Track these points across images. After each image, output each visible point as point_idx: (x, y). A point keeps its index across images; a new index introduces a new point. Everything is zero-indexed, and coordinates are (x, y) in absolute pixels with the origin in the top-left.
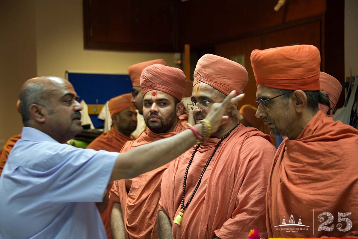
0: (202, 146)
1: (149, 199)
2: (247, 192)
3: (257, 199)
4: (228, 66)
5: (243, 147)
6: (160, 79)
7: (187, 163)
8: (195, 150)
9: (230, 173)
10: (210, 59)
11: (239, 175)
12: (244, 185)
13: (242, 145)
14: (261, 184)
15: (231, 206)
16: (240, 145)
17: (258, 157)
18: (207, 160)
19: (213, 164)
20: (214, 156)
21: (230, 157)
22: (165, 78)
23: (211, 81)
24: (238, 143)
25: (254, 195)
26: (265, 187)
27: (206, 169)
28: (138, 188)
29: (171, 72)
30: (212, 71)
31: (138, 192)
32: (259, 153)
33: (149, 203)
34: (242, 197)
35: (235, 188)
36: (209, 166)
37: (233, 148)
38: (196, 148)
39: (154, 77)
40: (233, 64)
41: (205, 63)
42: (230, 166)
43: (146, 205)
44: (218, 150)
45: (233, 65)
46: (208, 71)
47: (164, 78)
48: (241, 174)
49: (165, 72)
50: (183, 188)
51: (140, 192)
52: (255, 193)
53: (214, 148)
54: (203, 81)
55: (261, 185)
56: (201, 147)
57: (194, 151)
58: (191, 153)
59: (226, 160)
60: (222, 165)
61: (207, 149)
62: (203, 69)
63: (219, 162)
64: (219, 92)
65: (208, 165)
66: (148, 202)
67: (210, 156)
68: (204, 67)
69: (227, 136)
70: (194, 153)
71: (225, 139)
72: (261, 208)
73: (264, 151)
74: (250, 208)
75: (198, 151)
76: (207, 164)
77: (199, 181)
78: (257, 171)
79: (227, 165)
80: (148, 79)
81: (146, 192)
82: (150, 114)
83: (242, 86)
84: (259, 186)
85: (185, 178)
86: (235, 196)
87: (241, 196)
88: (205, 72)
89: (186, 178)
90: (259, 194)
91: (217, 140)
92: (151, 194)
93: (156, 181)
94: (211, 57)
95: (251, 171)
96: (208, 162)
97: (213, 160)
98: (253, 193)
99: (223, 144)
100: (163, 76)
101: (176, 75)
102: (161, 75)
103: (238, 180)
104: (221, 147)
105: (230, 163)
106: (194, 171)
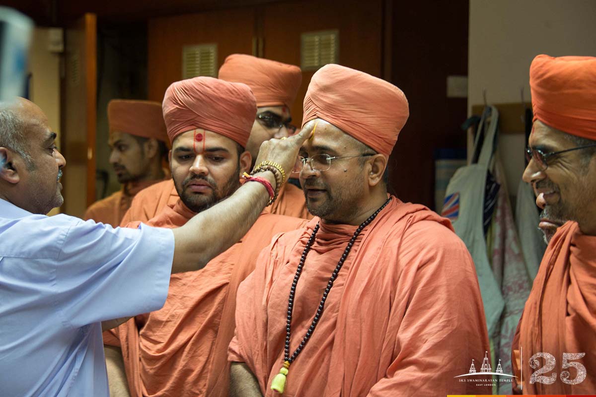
0: (319, 240)
1: (193, 344)
2: (416, 328)
3: (436, 341)
4: (370, 88)
5: (404, 242)
6: (213, 107)
7: (292, 272)
8: (306, 247)
9: (381, 291)
10: (336, 75)
11: (399, 295)
12: (410, 315)
13: (402, 238)
14: (441, 313)
15: (384, 355)
16: (399, 237)
17: (434, 261)
18: (334, 268)
19: (348, 274)
20: (347, 258)
21: (381, 262)
22: (222, 106)
23: (337, 117)
24: (394, 233)
25: (429, 334)
26: (450, 318)
27: (332, 285)
28: (167, 322)
29: (232, 93)
30: (338, 98)
31: (166, 329)
32: (436, 254)
33: (192, 352)
34: (408, 337)
35: (392, 320)
36: (338, 278)
37: (385, 242)
38: (308, 244)
39: (200, 103)
40: (380, 84)
41: (326, 82)
42: (381, 278)
43: (186, 356)
44: (354, 248)
45: (379, 86)
46: (330, 98)
47: (220, 105)
48: (403, 293)
49: (222, 93)
50: (287, 322)
51: (173, 330)
52: (433, 328)
53: (345, 245)
54: (320, 116)
55: (443, 314)
56: (318, 243)
57: (305, 250)
58: (300, 253)
59: (373, 267)
60: (366, 276)
61: (331, 247)
62: (322, 94)
63: (359, 272)
64: (351, 138)
65: (335, 277)
66: (191, 349)
67: (338, 259)
68: (326, 89)
69: (370, 222)
70: (306, 254)
71: (367, 226)
72: (442, 358)
73: (444, 249)
74: (423, 359)
75: (312, 249)
76: (333, 275)
77: (320, 308)
78: (433, 288)
79: (375, 275)
80: (187, 108)
81: (185, 329)
82: (189, 177)
83: (396, 127)
84: (438, 316)
85: (290, 301)
86: (392, 336)
87: (405, 336)
88: (325, 100)
89: (292, 302)
90: (439, 331)
91: (350, 229)
92: (196, 334)
93: (207, 307)
94: (336, 71)
95: (423, 287)
96: (335, 271)
97: (347, 268)
98: (427, 330)
99: (365, 237)
100: (218, 102)
101: (242, 99)
102: (213, 99)
103: (397, 306)
104: (360, 242)
105: (380, 272)
106: (308, 288)
